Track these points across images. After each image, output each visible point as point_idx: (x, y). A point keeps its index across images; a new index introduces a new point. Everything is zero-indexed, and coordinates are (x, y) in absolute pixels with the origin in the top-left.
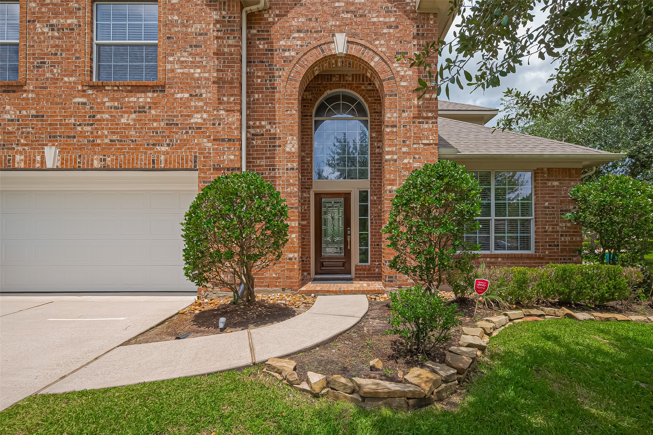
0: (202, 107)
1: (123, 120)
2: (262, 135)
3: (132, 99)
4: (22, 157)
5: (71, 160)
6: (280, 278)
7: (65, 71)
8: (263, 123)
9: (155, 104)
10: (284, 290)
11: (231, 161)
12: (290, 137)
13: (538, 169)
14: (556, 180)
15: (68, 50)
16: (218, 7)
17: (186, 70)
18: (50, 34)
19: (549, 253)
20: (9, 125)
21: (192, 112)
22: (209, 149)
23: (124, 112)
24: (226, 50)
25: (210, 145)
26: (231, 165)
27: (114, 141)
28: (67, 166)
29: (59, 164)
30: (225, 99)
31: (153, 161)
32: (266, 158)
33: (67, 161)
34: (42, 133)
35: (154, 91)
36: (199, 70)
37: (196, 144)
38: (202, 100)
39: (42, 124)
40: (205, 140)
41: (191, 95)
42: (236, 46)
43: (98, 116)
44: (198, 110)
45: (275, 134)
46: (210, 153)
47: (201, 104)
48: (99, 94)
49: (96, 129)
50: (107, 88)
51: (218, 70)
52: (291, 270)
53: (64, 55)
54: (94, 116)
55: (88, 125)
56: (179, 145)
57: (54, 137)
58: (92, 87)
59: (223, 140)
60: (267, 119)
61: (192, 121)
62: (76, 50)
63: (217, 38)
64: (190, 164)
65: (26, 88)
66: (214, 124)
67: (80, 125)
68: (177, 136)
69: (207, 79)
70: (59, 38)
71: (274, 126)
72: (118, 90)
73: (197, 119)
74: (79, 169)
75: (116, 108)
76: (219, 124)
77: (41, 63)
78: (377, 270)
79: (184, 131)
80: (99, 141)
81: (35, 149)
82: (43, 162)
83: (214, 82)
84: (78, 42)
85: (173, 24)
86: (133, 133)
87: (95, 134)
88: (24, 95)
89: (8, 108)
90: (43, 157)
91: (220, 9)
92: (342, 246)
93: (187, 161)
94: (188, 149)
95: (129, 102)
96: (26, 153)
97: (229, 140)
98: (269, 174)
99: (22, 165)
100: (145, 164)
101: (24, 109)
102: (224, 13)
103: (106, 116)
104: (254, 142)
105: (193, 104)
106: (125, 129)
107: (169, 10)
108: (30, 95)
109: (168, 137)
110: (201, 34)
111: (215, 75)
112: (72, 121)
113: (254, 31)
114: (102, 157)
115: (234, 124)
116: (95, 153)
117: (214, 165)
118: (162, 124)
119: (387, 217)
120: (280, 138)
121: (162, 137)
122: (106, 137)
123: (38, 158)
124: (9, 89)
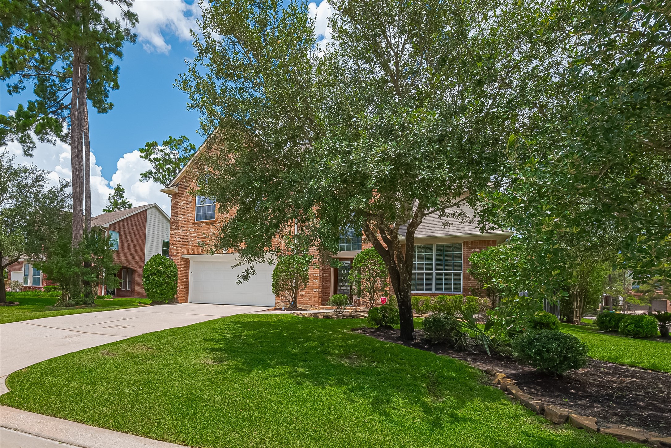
5: (231, 249)
13: (464, 242)
14: (478, 248)
20: (212, 237)
29: (227, 251)
82: (222, 250)
89: (211, 230)
108: (219, 225)
124: (212, 223)
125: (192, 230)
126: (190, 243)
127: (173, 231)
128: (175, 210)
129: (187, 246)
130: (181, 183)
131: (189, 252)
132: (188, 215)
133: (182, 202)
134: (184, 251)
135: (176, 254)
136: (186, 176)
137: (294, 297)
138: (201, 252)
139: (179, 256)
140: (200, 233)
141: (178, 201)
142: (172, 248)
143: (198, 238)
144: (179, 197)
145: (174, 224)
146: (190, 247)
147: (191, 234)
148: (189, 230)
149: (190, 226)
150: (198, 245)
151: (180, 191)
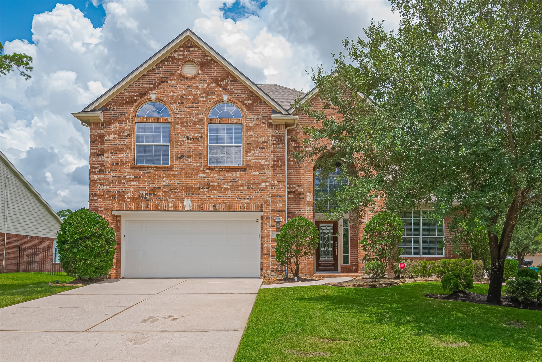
1: (225, 186)
2: (294, 192)
3: (229, 175)
4: (172, 205)
5: (198, 206)
6: (304, 269)
7: (195, 160)
8: (294, 186)
9: (241, 178)
10: (306, 275)
11: (281, 207)
12: (309, 193)
15: (196, 150)
16: (273, 128)
17: (257, 161)
18: (186, 141)
19: (452, 256)
20: (165, 188)
21: (260, 182)
22: (269, 201)
23: (225, 182)
24: (278, 150)
25: (270, 199)
26: (281, 209)
27: (220, 196)
28: (195, 209)
29: (191, 208)
30: (278, 175)
31: (241, 207)
32: (296, 204)
33: (196, 207)
34: (182, 192)
35: (240, 171)
36: (264, 161)
37: (263, 199)
38: (266, 176)
39: (182, 188)
40: (267, 196)
41: (260, 173)
42: (283, 148)
43: (212, 184)
44: (264, 181)
45: (300, 192)
46: (270, 203)
47: (265, 178)
48: (212, 172)
49: (211, 190)
50: (216, 169)
51: (274, 161)
52: (310, 264)
53: (194, 152)
54: (209, 184)
55: (206, 188)
56: (254, 199)
57: (189, 194)
58: (209, 169)
59: (276, 196)
60: (296, 184)
61: (261, 187)
62: (200, 150)
63: (273, 144)
64: (259, 208)
65: (174, 169)
66: (272, 188)
67: (202, 188)
68: (253, 194)
69: (268, 165)
70: (191, 143)
71: (300, 187)
72: (222, 170)
73: (263, 185)
74: (202, 211)
75: (221, 180)
76: (275, 188)
77: (182, 156)
78: (354, 268)
79: (256, 192)
80: (212, 197)
81: (178, 200)
82: (183, 207)
83: (272, 167)
84: (201, 146)
85: (251, 137)
86: (230, 192)
87: (210, 193)
88: (173, 173)
89: (164, 179)
90: (183, 205)
91: (275, 129)
92: (332, 253)
94: (259, 201)
95: (228, 177)
96: (174, 202)
97: (280, 196)
98: (298, 213)
99: (172, 209)
100: (236, 209)
101: (173, 179)
102: (277, 131)
104: (290, 196)
105: (261, 178)
106: (225, 190)
107: (248, 129)
108: (176, 173)
109: (248, 195)
110: (265, 142)
111: (272, 163)
112: (198, 186)
113: (290, 137)
114: (213, 205)
115: (282, 188)
116: (210, 203)
117: (272, 209)
118: (245, 188)
119: (361, 236)
120: (303, 194)
121: (245, 194)
122: (216, 194)
123: (181, 205)
124: (165, 169)
125: (130, 177)
126: (129, 194)
127: (95, 176)
128: (98, 146)
129: (123, 199)
130: (108, 108)
131: (126, 207)
132: (122, 155)
133: (111, 136)
134: (117, 205)
135: (102, 209)
136: (116, 100)
137: (297, 265)
138: (148, 207)
139: (108, 212)
140: (145, 181)
141: (103, 133)
142: (95, 200)
143: (142, 188)
144: (106, 127)
145: (96, 166)
146: (129, 200)
147: (129, 183)
148: (126, 176)
149: (127, 170)
150: (143, 198)
151: (105, 119)
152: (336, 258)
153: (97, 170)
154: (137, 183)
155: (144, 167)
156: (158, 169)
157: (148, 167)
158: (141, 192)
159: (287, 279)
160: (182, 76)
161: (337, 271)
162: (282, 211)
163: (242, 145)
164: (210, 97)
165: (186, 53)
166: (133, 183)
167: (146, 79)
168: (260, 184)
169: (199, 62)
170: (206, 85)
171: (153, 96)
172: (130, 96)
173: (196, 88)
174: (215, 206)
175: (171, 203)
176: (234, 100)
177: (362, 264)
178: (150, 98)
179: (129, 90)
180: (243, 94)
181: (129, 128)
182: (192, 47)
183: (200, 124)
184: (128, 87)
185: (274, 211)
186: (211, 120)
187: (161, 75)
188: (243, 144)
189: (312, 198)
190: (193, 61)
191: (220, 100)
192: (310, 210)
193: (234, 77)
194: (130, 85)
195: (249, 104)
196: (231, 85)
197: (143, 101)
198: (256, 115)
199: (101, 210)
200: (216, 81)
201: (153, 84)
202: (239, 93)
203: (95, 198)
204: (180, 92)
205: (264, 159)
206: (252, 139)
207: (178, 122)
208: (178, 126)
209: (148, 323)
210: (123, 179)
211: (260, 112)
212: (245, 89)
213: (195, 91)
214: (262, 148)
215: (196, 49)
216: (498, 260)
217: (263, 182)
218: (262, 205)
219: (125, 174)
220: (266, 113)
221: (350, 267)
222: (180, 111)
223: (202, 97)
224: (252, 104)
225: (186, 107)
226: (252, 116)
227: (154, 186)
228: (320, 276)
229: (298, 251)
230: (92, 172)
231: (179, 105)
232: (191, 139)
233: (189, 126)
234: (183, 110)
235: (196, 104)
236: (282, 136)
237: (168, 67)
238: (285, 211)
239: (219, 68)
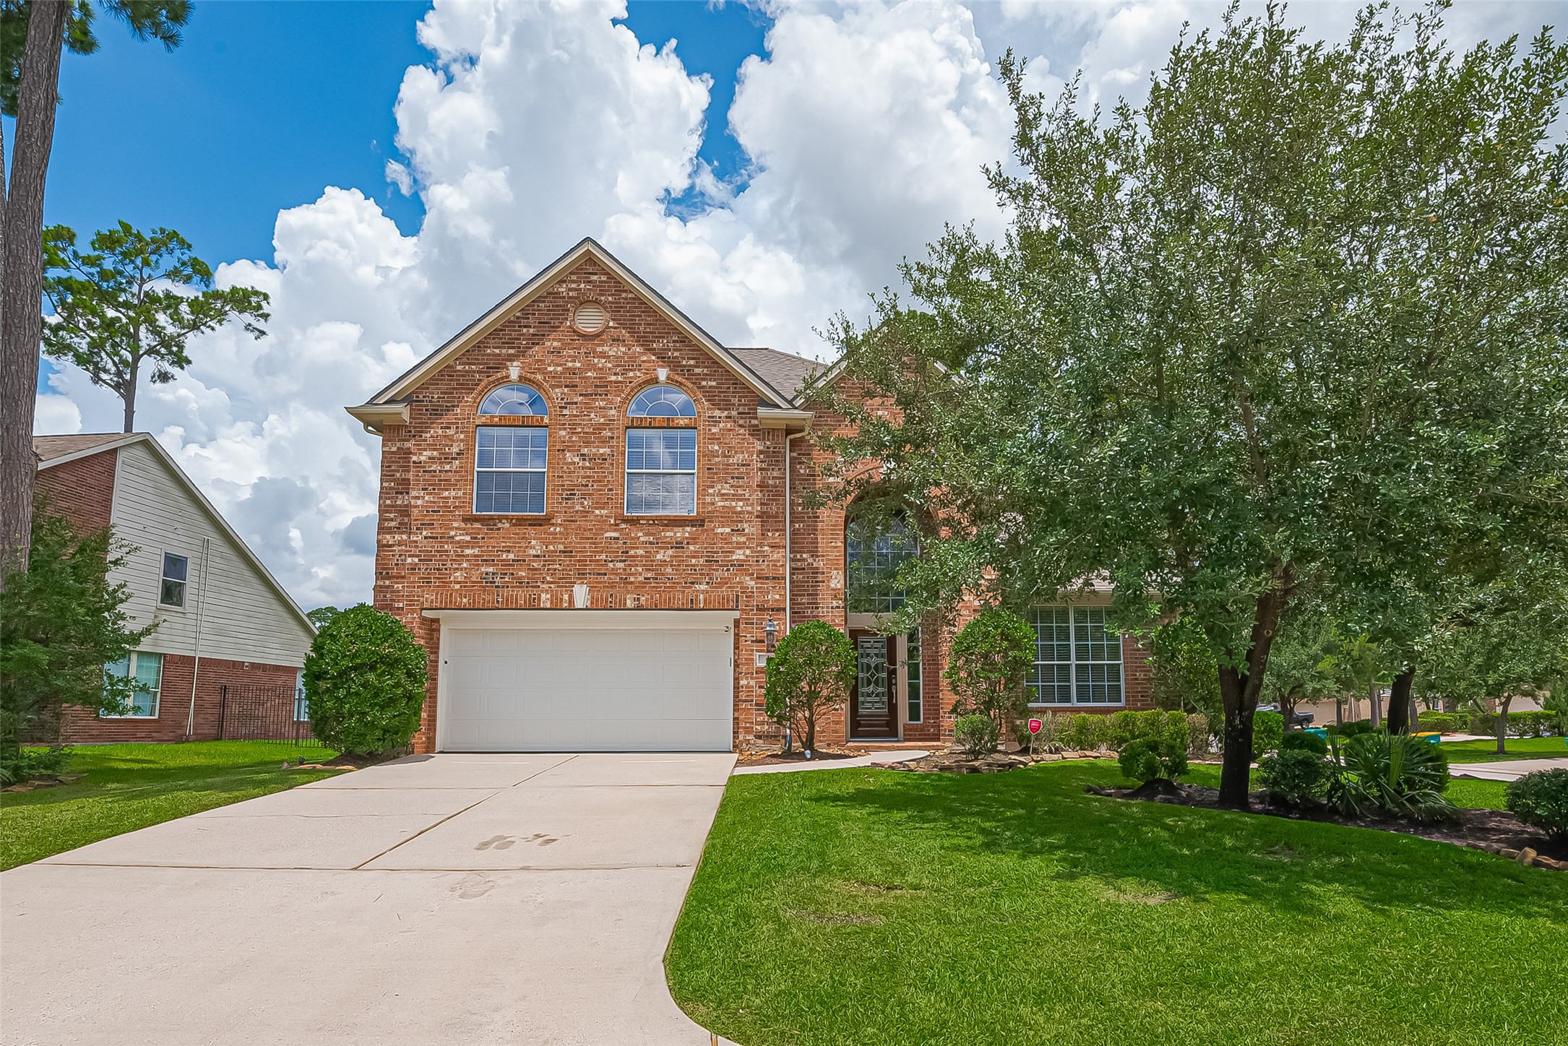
0: (745, 543)
1: (659, 557)
2: (804, 569)
3: (668, 534)
4: (549, 596)
5: (602, 599)
6: (825, 732)
7: (597, 503)
8: (805, 556)
9: (693, 540)
11: (776, 601)
12: (835, 572)
15: (600, 481)
16: (761, 437)
17: (727, 504)
18: (580, 464)
19: (1141, 705)
20: (534, 561)
21: (734, 547)
22: (752, 588)
23: (660, 548)
24: (770, 482)
25: (753, 583)
26: (776, 605)
27: (648, 579)
28: (597, 605)
29: (589, 604)
30: (770, 534)
31: (692, 600)
32: (808, 595)
33: (597, 601)
34: (570, 570)
35: (692, 526)
36: (741, 503)
37: (739, 583)
38: (745, 535)
39: (571, 561)
40: (748, 578)
41: (732, 530)
42: (780, 478)
44: (740, 546)
45: (817, 568)
46: (753, 592)
47: (743, 539)
48: (632, 528)
49: (629, 565)
50: (641, 522)
51: (762, 504)
52: (837, 723)
53: (595, 487)
54: (627, 552)
55: (621, 561)
56: (719, 583)
57: (583, 574)
58: (626, 521)
59: (767, 578)
60: (808, 552)
61: (734, 557)
62: (608, 481)
63: (761, 469)
64: (731, 603)
65: (554, 521)
66: (757, 561)
67: (611, 561)
68: (717, 574)
69: (749, 513)
70: (590, 469)
71: (817, 559)
72: (654, 524)
73: (739, 555)
74: (611, 609)
75: (651, 543)
76: (763, 561)
77: (571, 494)
78: (932, 730)
79: (725, 568)
80: (632, 579)
81: (562, 587)
82: (571, 600)
83: (757, 517)
84: (611, 473)
85: (713, 454)
86: (669, 570)
87: (628, 571)
88: (552, 529)
89: (533, 542)
90: (571, 597)
91: (764, 439)
92: (885, 699)
93: (728, 601)
94: (730, 587)
95: (665, 537)
96: (552, 591)
97: (774, 578)
98: (812, 612)
99: (548, 606)
100: (683, 604)
101: (551, 543)
102: (768, 443)
103: (641, 552)
104: (795, 577)
105: (734, 539)
106: (660, 565)
107: (709, 439)
108: (558, 529)
109: (708, 574)
110: (743, 465)
111: (759, 508)
112: (603, 557)
113: (795, 454)
114: (635, 596)
115: (779, 561)
116: (628, 592)
117: (758, 605)
118: (702, 561)
119: (946, 662)
120: (823, 573)
121: (701, 574)
122: (640, 574)
123: (566, 597)
124: (536, 522)
125: (462, 538)
126: (458, 574)
127: (388, 537)
128: (398, 475)
129: (446, 584)
130: (421, 396)
131: (451, 602)
132: (446, 494)
133: (425, 453)
134: (434, 597)
135: (401, 605)
136: (437, 380)
137: (811, 724)
138: (498, 602)
139: (413, 611)
140: (494, 547)
141: (409, 449)
142: (387, 587)
143: (486, 560)
144: (414, 436)
145: (392, 516)
146: (457, 587)
147: (459, 550)
148: (453, 537)
149: (455, 524)
150: (487, 581)
151: (414, 419)
152: (893, 708)
153: (393, 524)
154: (476, 551)
155: (491, 518)
156: (520, 522)
157: (500, 519)
158: (483, 569)
159: (789, 755)
160: (575, 331)
161: (897, 736)
162: (778, 610)
163: (695, 471)
164: (631, 374)
165: (582, 286)
166: (468, 551)
167: (501, 339)
168: (733, 552)
169: (610, 303)
170: (623, 349)
171: (514, 372)
172: (467, 371)
173: (603, 355)
174: (638, 599)
175: (547, 592)
176: (680, 379)
177: (948, 721)
178: (508, 377)
179: (465, 360)
180: (698, 367)
181: (462, 436)
182: (596, 274)
183: (610, 429)
184: (463, 355)
185: (761, 609)
186: (632, 421)
187: (532, 331)
188: (699, 469)
189: (842, 582)
190: (597, 302)
191: (652, 379)
192: (838, 607)
193: (681, 333)
194: (468, 351)
195: (710, 387)
196: (675, 350)
197: (493, 382)
198: (726, 409)
199: (398, 609)
200: (644, 341)
201: (513, 348)
202: (690, 366)
203: (387, 583)
204: (570, 365)
205: (741, 500)
206: (717, 460)
207: (564, 424)
208: (563, 433)
209: (491, 850)
210: (447, 543)
211: (734, 405)
212: (703, 356)
213: (600, 362)
214: (737, 478)
215: (604, 278)
216: (1240, 713)
217: (740, 548)
218: (737, 596)
219: (452, 533)
220: (745, 405)
221: (922, 728)
222: (569, 403)
223: (615, 374)
224: (717, 388)
225: (581, 395)
226: (717, 413)
227: (511, 556)
228: (859, 749)
229: (813, 695)
230: (383, 528)
231: (566, 390)
232: (590, 459)
233: (587, 433)
234: (575, 400)
235: (602, 387)
236: (780, 452)
237: (546, 315)
238: (784, 609)
239: (649, 316)
